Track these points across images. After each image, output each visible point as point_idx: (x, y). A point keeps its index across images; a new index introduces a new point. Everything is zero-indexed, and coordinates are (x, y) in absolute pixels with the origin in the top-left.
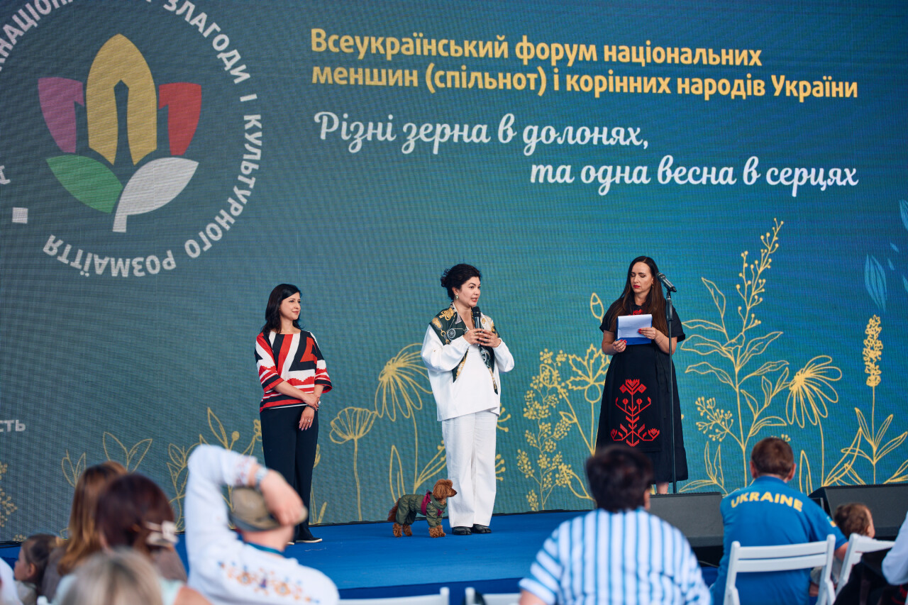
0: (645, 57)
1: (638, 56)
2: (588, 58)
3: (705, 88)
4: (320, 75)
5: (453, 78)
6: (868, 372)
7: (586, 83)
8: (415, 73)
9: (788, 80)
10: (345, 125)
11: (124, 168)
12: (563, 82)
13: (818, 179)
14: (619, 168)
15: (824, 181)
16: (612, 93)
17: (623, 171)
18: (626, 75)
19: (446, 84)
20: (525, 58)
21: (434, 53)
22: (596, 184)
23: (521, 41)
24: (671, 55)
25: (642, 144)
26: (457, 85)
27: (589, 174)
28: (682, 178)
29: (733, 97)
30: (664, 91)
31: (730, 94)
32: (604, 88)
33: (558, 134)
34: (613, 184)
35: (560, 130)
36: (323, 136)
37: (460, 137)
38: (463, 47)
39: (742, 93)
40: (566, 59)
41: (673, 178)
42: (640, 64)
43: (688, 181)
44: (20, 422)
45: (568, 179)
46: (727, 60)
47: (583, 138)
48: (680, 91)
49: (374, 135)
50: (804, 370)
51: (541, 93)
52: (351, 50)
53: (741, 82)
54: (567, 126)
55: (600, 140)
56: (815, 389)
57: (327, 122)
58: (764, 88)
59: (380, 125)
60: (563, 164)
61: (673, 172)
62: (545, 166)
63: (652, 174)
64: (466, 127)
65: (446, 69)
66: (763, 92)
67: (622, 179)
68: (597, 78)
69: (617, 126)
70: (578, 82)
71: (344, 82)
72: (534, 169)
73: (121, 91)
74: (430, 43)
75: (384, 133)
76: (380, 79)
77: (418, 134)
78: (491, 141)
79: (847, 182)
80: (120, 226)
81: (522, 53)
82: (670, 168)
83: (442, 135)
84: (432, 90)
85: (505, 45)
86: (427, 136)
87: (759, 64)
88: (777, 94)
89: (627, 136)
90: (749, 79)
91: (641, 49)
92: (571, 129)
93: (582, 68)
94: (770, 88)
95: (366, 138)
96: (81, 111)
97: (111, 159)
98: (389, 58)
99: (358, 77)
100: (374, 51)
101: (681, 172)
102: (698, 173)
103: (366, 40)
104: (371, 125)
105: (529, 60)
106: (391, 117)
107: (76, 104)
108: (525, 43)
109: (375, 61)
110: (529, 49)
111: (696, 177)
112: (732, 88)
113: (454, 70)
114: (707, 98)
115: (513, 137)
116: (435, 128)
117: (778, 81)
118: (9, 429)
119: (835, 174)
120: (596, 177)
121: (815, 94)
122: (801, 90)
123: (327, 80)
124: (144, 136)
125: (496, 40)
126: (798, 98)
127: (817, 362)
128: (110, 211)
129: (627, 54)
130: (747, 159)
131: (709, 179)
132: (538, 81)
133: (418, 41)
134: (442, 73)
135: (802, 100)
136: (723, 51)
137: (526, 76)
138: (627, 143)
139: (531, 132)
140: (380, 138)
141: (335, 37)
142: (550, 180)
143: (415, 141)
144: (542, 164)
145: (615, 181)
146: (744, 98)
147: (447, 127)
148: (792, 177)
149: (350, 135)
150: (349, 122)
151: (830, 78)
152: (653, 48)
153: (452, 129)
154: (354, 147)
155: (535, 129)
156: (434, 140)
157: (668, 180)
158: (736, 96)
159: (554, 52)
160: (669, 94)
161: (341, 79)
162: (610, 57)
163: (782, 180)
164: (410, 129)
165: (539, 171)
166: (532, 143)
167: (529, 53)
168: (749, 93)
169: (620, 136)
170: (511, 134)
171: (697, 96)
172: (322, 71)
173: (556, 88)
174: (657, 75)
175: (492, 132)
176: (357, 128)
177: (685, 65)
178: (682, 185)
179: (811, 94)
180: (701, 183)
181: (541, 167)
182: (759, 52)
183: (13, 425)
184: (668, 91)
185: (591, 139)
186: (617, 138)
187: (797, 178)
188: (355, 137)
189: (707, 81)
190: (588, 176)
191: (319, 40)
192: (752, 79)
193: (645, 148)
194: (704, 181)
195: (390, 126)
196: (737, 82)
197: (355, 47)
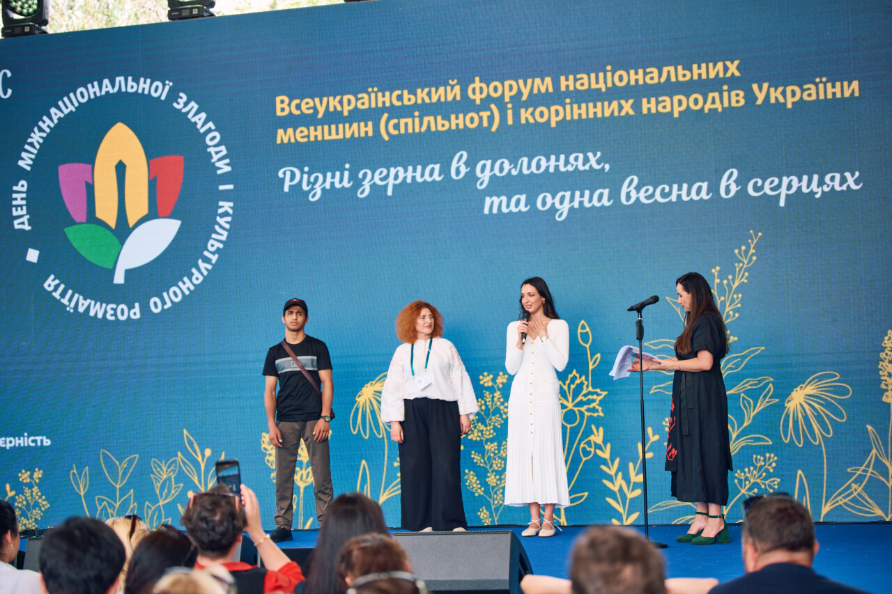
0: (605, 82)
1: (597, 82)
2: (543, 90)
3: (674, 105)
4: (284, 136)
5: (406, 124)
6: (885, 387)
7: (542, 114)
8: (370, 124)
9: (771, 87)
10: (305, 176)
11: (123, 230)
12: (517, 116)
13: (813, 186)
14: (577, 193)
15: (818, 187)
16: (569, 121)
17: (582, 196)
18: (585, 102)
19: (399, 130)
20: (478, 98)
21: (388, 104)
22: (553, 210)
23: (474, 82)
24: (635, 77)
25: (603, 167)
26: (410, 131)
27: (546, 201)
28: (648, 198)
29: (706, 111)
30: (627, 113)
31: (703, 108)
32: (561, 117)
33: (512, 166)
34: (571, 209)
35: (514, 162)
36: (286, 189)
37: (414, 178)
38: (415, 95)
39: (718, 106)
40: (520, 93)
41: (638, 199)
42: (600, 89)
43: (656, 200)
44: (47, 438)
45: (523, 208)
46: (700, 75)
47: (538, 167)
48: (645, 111)
49: (332, 184)
50: (804, 386)
51: (494, 129)
52: (311, 111)
53: (716, 95)
54: (521, 157)
55: (557, 167)
56: (817, 406)
57: (289, 176)
58: (744, 98)
59: (338, 174)
60: (518, 193)
61: (638, 192)
62: (499, 198)
63: (614, 195)
64: (419, 168)
65: (398, 118)
66: (742, 102)
67: (581, 203)
68: (553, 108)
69: (575, 152)
70: (533, 114)
71: (306, 140)
72: (488, 201)
73: (121, 169)
74: (384, 96)
75: (341, 180)
76: (337, 133)
77: (373, 178)
78: (444, 178)
79: (848, 186)
80: (119, 278)
81: (474, 93)
82: (635, 188)
83: (396, 177)
84: (386, 138)
85: (457, 89)
86: (381, 179)
87: (737, 74)
88: (759, 102)
89: (586, 160)
90: (726, 91)
91: (601, 75)
92: (525, 160)
93: (537, 100)
94: (750, 97)
95: (324, 188)
96: (90, 189)
97: (112, 224)
98: (346, 113)
99: (316, 133)
100: (331, 109)
101: (647, 191)
102: (667, 190)
103: (325, 99)
104: (329, 175)
105: (481, 100)
106: (347, 166)
107: (86, 183)
108: (477, 84)
109: (333, 118)
110: (481, 89)
111: (663, 195)
112: (705, 102)
113: (406, 117)
114: (676, 115)
115: (466, 173)
116: (389, 171)
117: (760, 89)
118: (39, 444)
119: (832, 179)
120: (553, 204)
121: (805, 97)
122: (790, 96)
123: (289, 139)
124: (138, 204)
125: (449, 84)
126: (785, 104)
127: (820, 378)
128: (111, 267)
129: (585, 82)
130: (724, 172)
131: (679, 196)
132: (491, 119)
133: (373, 95)
134: (395, 121)
135: (789, 106)
136: (695, 67)
137: (478, 114)
138: (587, 167)
139: (484, 167)
140: (338, 186)
141: (297, 101)
142: (504, 210)
143: (371, 186)
144: (496, 195)
145: (573, 206)
146: (720, 110)
147: (401, 169)
148: (779, 186)
149: (310, 186)
150: (310, 174)
151: (824, 79)
152: (613, 72)
153: (406, 171)
154: (314, 196)
155: (489, 163)
156: (388, 183)
157: (632, 201)
158: (710, 110)
159: (507, 89)
160: (632, 116)
161: (302, 137)
162: (567, 86)
163: (767, 190)
164: (365, 175)
165: (492, 203)
166: (485, 177)
167: (481, 92)
168: (726, 104)
169: (577, 162)
170: (463, 170)
171: (665, 114)
172: (285, 132)
173: (510, 122)
174: (619, 99)
175: (445, 170)
176: (317, 178)
177: (651, 85)
178: (649, 204)
179: (801, 98)
180: (671, 200)
181: (495, 199)
182: (737, 62)
183: (42, 441)
184: (631, 112)
185: (548, 168)
186: (575, 163)
187: (785, 187)
188: (315, 187)
189: (676, 98)
190: (544, 203)
191: (283, 106)
192: (729, 91)
193: (606, 171)
194: (674, 198)
195: (346, 174)
196: (711, 95)
197: (315, 108)
